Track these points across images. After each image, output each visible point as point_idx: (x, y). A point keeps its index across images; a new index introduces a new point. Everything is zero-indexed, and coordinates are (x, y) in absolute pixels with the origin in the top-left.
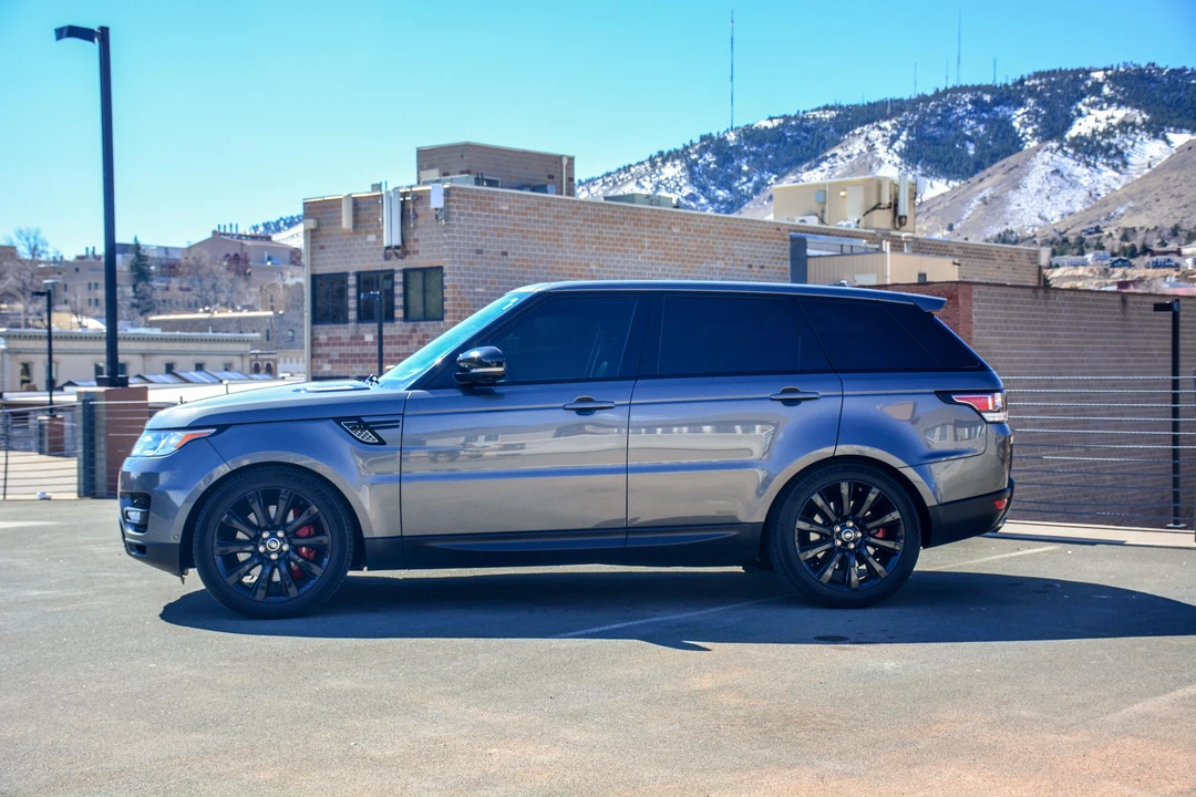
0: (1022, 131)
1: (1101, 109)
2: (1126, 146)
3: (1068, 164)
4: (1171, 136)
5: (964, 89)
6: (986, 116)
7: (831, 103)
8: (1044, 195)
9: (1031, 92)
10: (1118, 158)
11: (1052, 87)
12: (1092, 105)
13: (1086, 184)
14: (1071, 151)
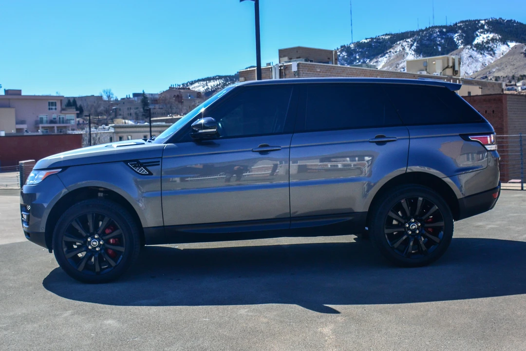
0: (457, 42)
1: (485, 34)
2: (494, 47)
3: (475, 53)
4: (509, 43)
5: (436, 27)
6: (444, 36)
7: (388, 33)
8: (466, 65)
9: (460, 28)
10: (492, 51)
11: (467, 26)
12: (481, 32)
13: (481, 61)
14: (475, 49)
